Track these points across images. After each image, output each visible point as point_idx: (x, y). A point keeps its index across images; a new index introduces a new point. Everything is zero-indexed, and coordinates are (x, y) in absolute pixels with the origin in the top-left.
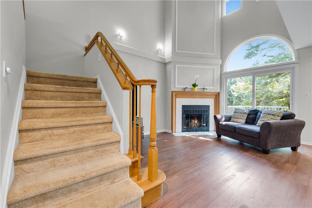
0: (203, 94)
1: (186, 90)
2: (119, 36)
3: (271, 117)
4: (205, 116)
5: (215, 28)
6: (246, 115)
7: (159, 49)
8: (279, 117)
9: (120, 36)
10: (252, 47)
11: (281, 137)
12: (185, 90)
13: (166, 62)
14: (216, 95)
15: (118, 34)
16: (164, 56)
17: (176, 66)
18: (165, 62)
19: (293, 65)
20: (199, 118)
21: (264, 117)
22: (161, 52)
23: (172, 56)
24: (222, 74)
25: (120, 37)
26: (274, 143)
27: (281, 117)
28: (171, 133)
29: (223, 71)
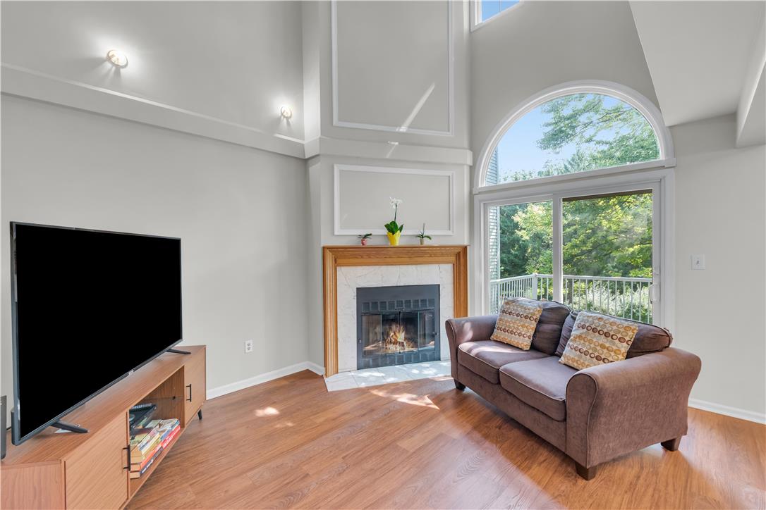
0: (417, 253)
1: (369, 242)
2: (108, 65)
3: (601, 342)
4: (428, 317)
5: (452, 59)
6: (534, 324)
7: (282, 114)
8: (625, 344)
9: (113, 64)
10: (561, 119)
11: (631, 420)
12: (363, 244)
13: (307, 157)
14: (458, 255)
15: (104, 55)
16: (302, 136)
17: (337, 168)
18: (301, 157)
19: (659, 173)
20: (410, 321)
21: (580, 337)
22: (288, 123)
23: (320, 138)
24: (474, 193)
25: (114, 68)
26: (609, 443)
27: (630, 343)
28: (324, 376)
29: (478, 185)
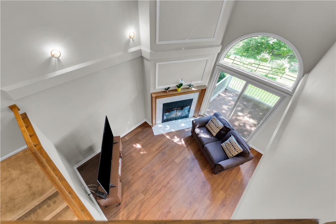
2: (54, 59)
6: (219, 130)
7: (130, 37)
9: (56, 57)
13: (143, 56)
14: (202, 91)
15: (50, 55)
16: (140, 44)
17: (157, 64)
18: (140, 56)
21: (228, 144)
23: (150, 53)
24: (216, 64)
25: (56, 59)
27: (238, 153)
28: (152, 126)
29: (219, 62)
